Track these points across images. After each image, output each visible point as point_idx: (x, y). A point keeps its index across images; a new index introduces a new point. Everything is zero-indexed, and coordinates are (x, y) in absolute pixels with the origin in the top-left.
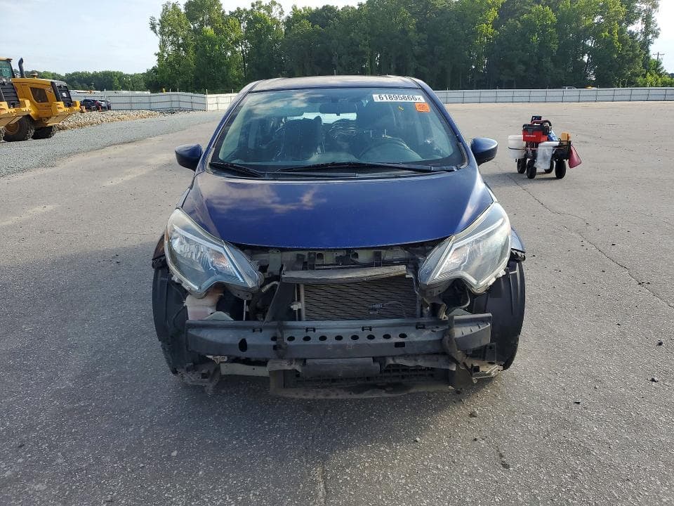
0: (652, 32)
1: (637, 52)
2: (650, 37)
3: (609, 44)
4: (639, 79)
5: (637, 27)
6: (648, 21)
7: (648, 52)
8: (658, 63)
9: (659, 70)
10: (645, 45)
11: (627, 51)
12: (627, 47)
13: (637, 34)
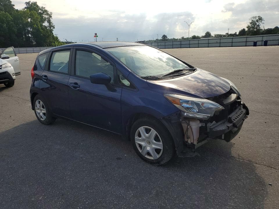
0: (52, 26)
1: (49, 33)
2: (52, 28)
3: (38, 30)
4: (53, 44)
5: (46, 24)
6: (49, 22)
7: (53, 33)
8: (57, 38)
9: (58, 40)
10: (51, 31)
11: (46, 33)
12: (45, 32)
13: (47, 27)
